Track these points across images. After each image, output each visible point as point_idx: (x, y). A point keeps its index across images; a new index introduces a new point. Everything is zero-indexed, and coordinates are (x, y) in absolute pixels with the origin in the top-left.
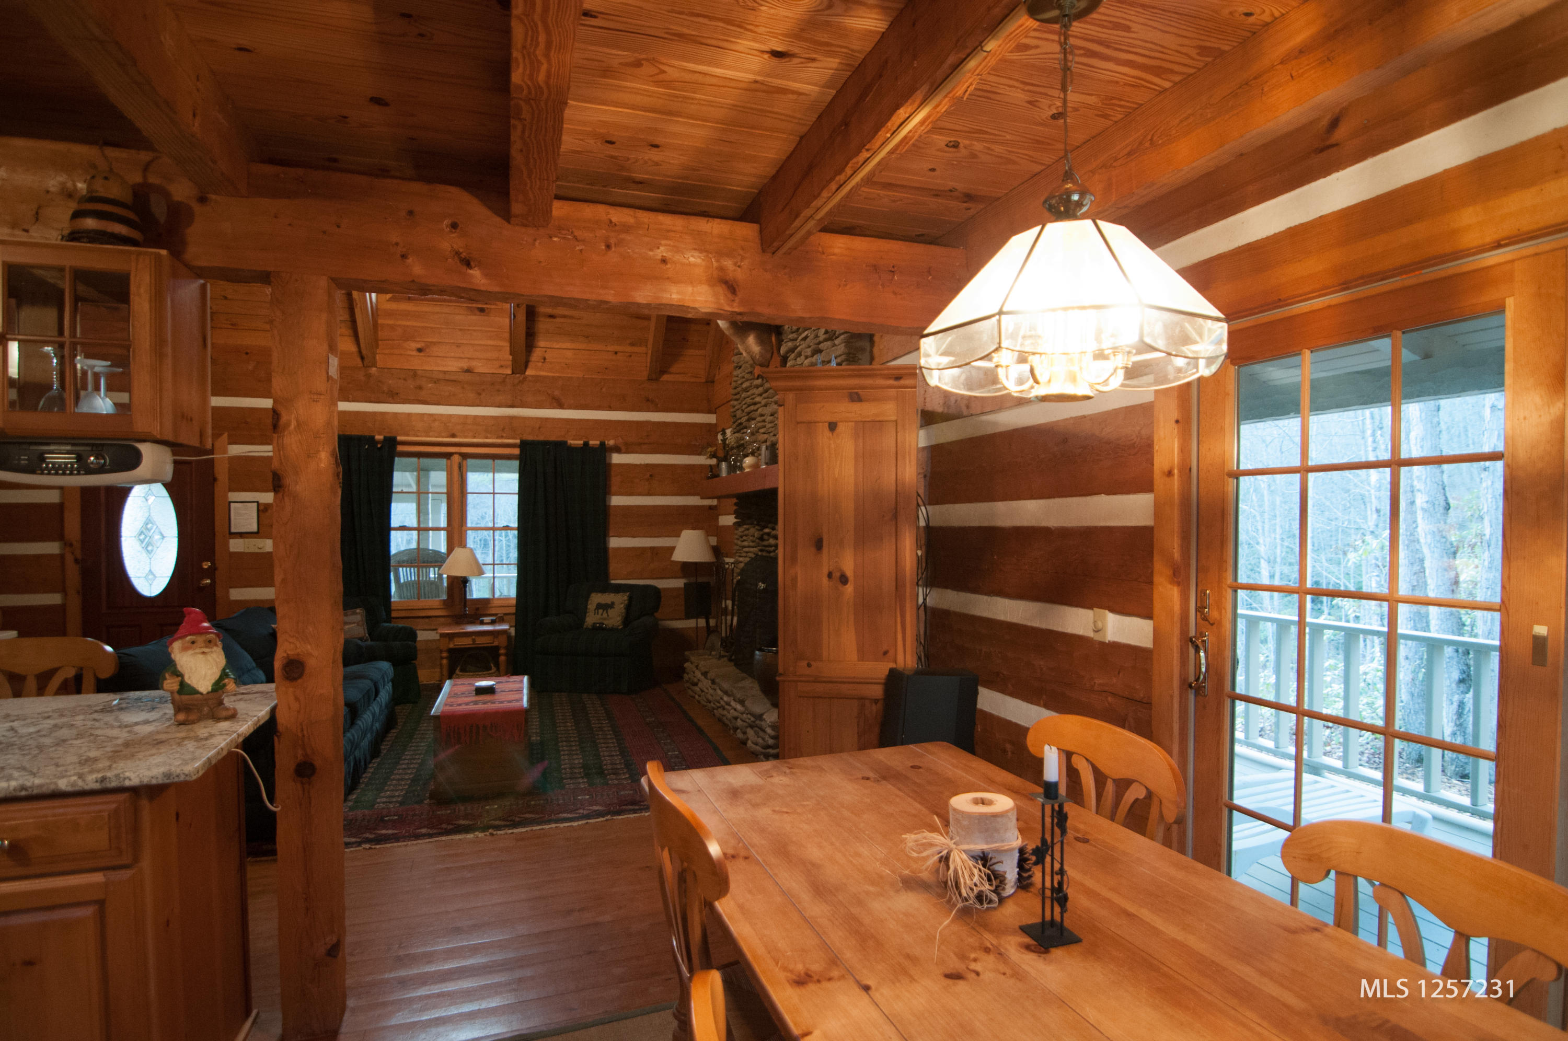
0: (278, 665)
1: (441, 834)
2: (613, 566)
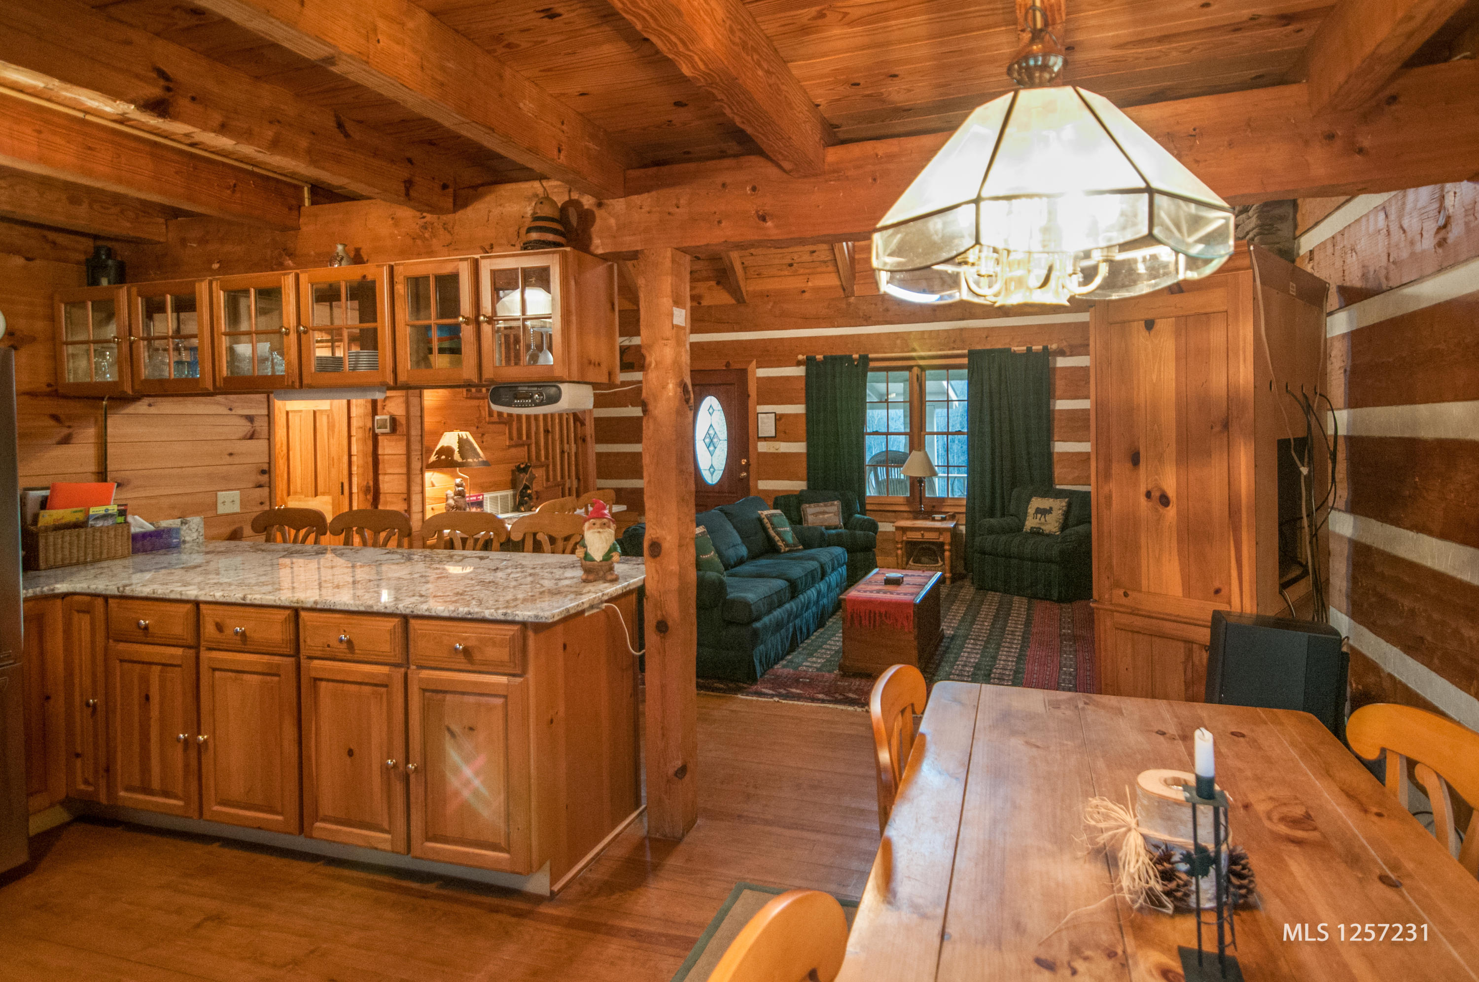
0: (646, 545)
1: (830, 702)
2: (1058, 471)
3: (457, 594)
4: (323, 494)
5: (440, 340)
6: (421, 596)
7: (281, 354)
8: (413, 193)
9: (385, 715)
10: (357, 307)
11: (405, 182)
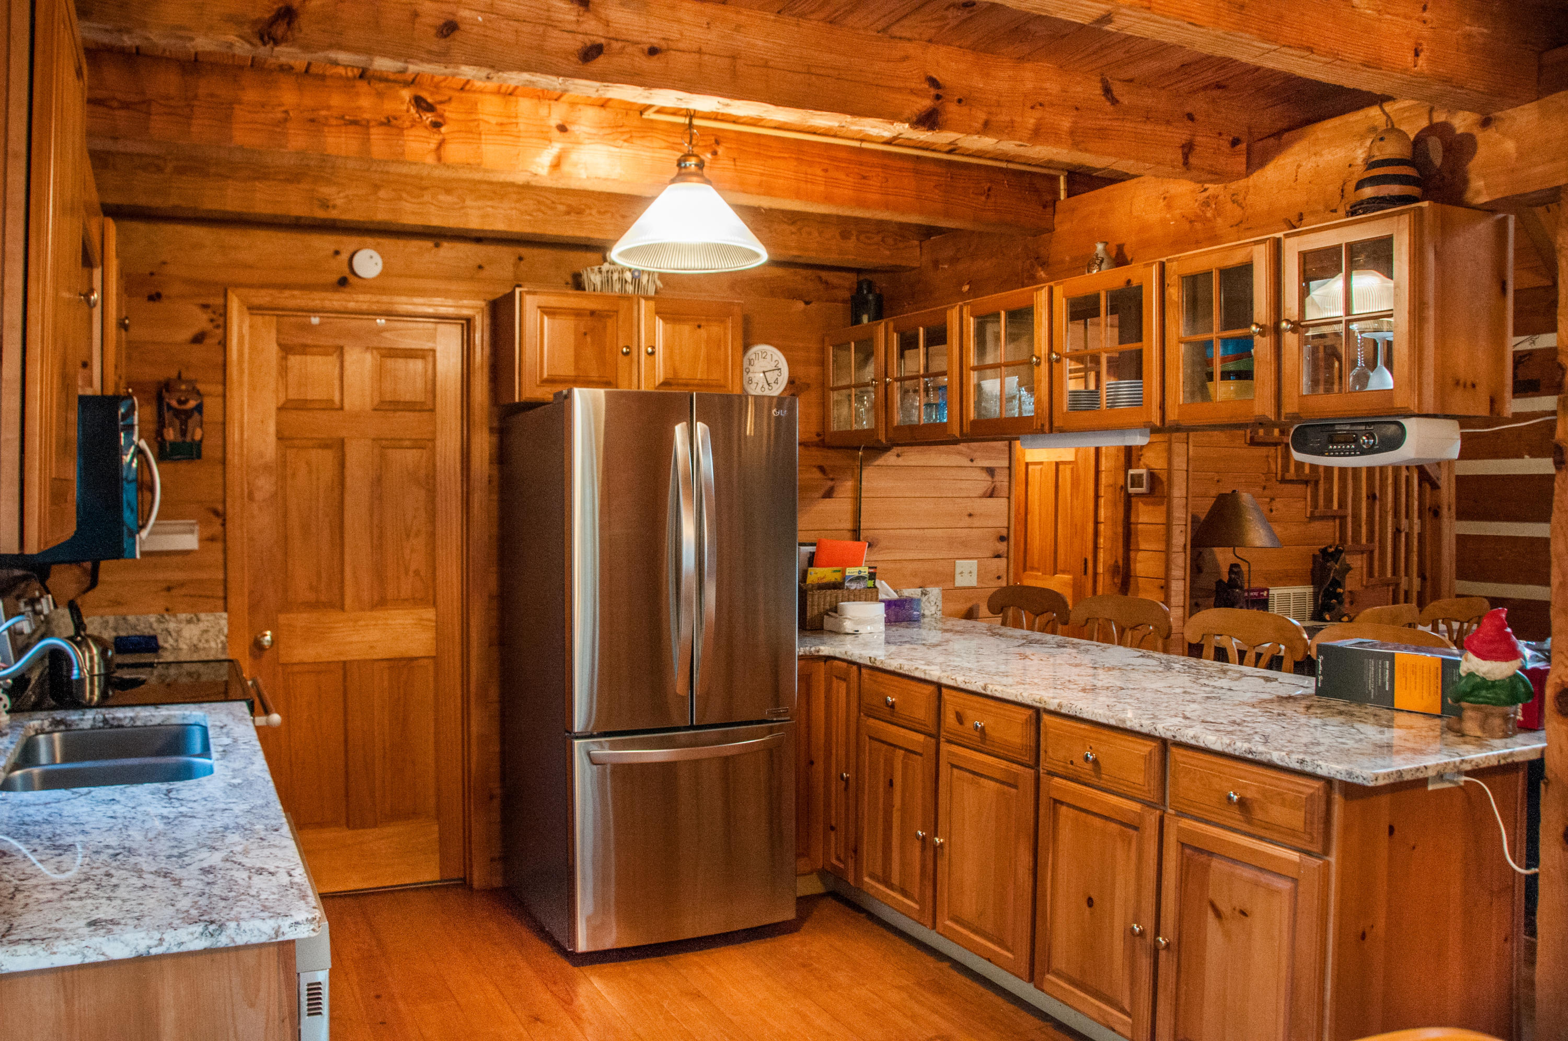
0: (1549, 696)
3: (1234, 722)
4: (1063, 572)
5: (1224, 360)
6: (1186, 718)
7: (1031, 390)
8: (1192, 160)
9: (1133, 866)
10: (1116, 322)
11: (1183, 147)
